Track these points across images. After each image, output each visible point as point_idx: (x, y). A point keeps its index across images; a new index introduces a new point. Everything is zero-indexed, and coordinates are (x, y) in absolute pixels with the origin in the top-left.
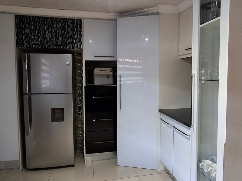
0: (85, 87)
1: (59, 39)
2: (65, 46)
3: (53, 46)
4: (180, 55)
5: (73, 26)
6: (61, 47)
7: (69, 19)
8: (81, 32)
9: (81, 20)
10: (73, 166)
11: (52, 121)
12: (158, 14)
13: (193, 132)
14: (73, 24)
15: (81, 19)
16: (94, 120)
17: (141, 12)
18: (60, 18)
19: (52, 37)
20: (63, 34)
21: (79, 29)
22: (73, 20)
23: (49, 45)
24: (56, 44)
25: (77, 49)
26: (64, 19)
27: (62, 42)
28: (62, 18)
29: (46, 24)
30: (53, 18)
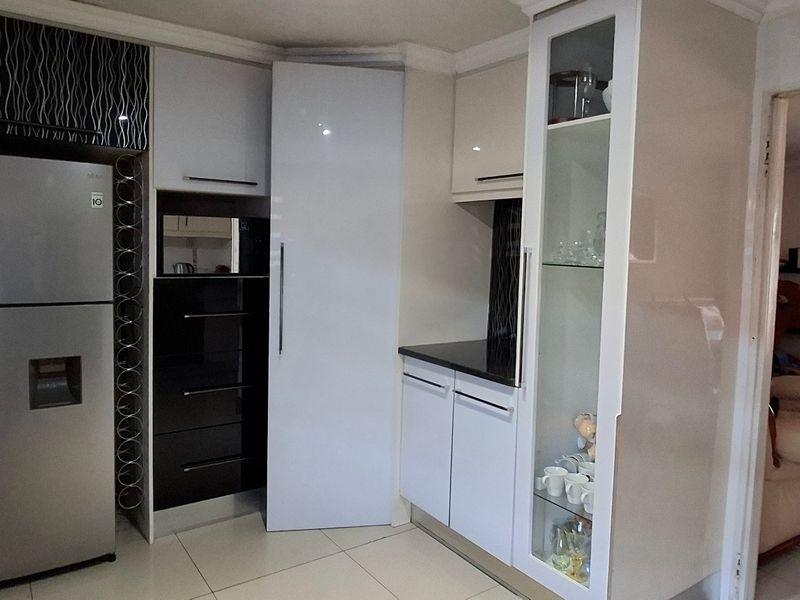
0: (155, 280)
1: (60, 104)
2: (83, 134)
3: (36, 128)
4: (454, 194)
5: (116, 67)
6: (67, 137)
7: (100, 38)
8: (144, 90)
9: (144, 47)
10: (111, 558)
11: (34, 406)
12: (401, 68)
13: (522, 398)
14: (117, 58)
15: (145, 44)
16: (186, 394)
17: (346, 55)
18: (66, 31)
19: (32, 96)
20: (78, 92)
21: (138, 80)
22: (115, 45)
23: (20, 126)
24: (48, 122)
25: (128, 147)
26: (84, 34)
27: (71, 118)
28: (72, 32)
29: (11, 44)
30: (37, 27)
